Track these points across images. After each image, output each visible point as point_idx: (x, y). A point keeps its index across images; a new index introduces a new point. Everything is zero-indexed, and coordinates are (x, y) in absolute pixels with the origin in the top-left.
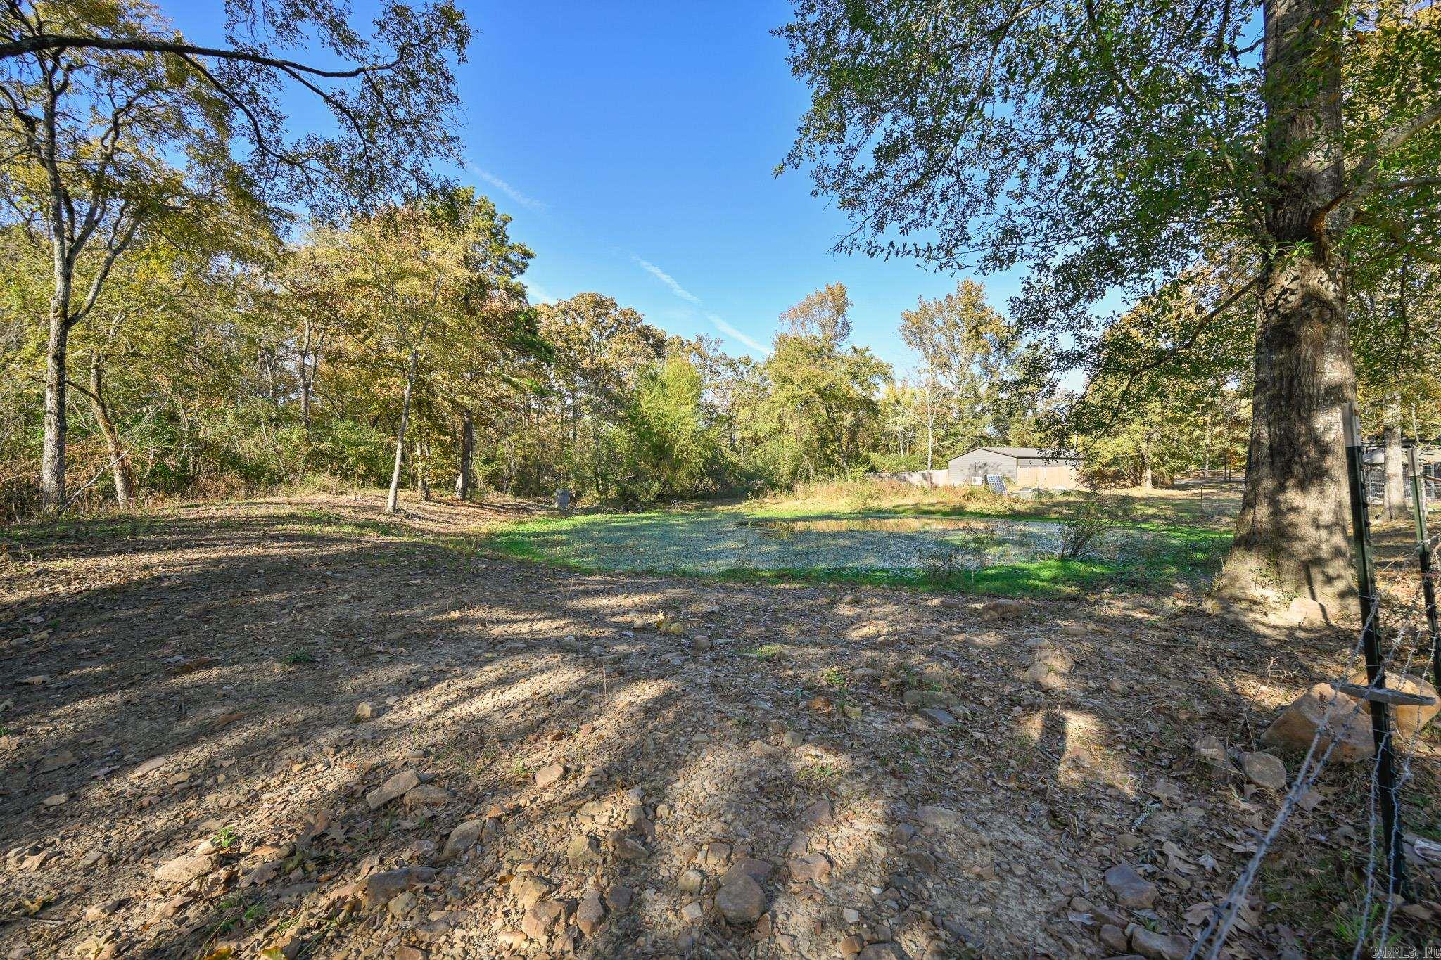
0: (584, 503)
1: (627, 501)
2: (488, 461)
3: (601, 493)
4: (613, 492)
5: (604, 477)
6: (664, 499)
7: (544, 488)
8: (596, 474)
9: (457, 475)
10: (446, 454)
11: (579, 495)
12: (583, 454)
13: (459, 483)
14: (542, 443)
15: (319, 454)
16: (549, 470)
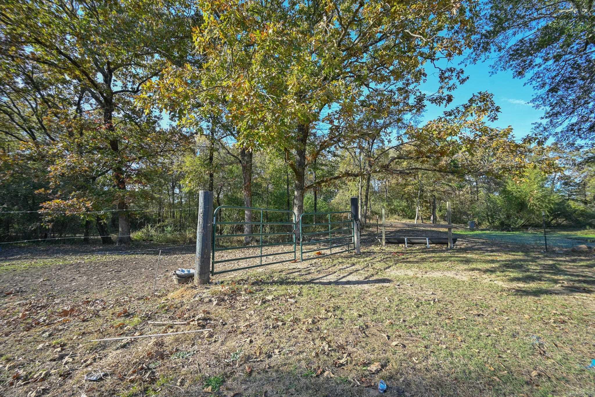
0: (483, 227)
1: (504, 226)
2: (440, 211)
3: (490, 223)
4: (497, 223)
5: (492, 216)
6: (525, 227)
7: (463, 221)
8: (488, 216)
9: (431, 216)
10: (427, 209)
11: (480, 224)
12: (480, 207)
13: (432, 218)
14: (461, 203)
15: (391, 209)
16: (465, 213)
